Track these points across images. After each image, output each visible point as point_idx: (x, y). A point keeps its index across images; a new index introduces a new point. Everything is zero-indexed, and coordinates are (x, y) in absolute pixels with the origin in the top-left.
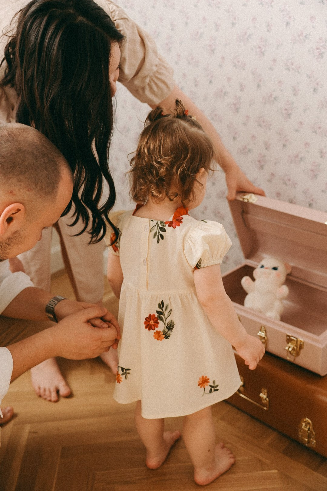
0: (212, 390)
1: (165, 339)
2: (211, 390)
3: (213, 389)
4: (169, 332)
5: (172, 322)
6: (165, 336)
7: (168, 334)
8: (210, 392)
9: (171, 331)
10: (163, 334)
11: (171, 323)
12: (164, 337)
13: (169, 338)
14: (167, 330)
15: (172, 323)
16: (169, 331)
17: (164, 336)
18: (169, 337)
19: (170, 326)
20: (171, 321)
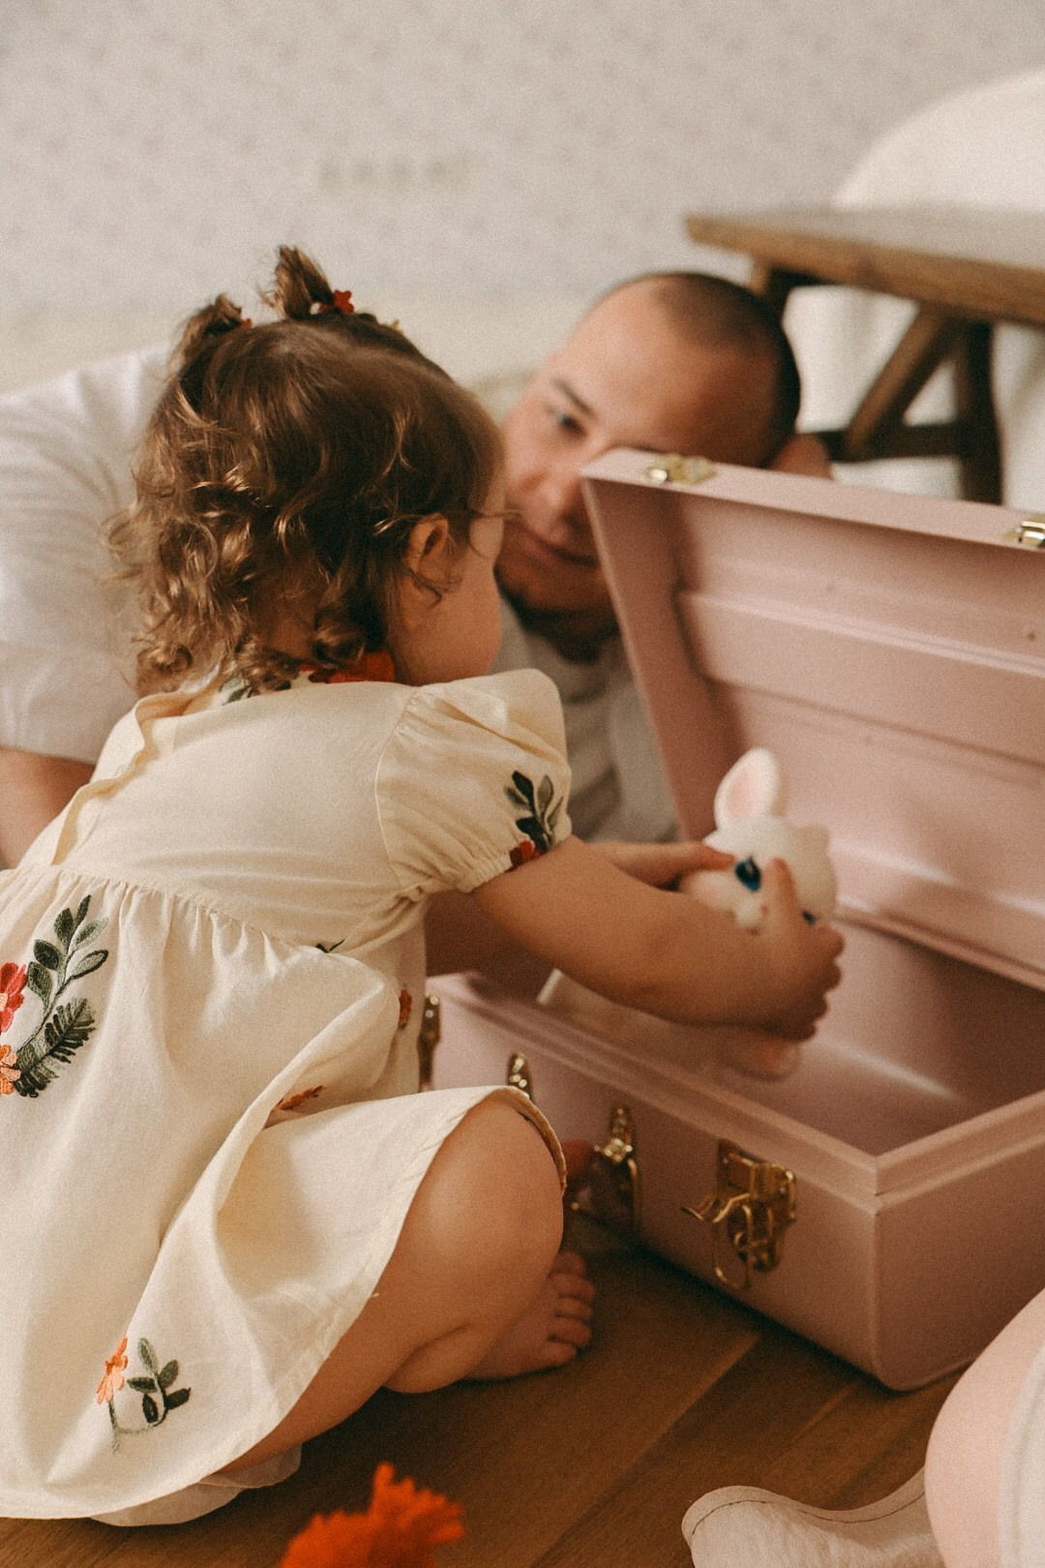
0: (154, 1404)
1: (15, 1093)
2: (148, 1404)
3: (157, 1397)
4: (52, 1064)
5: (86, 1011)
6: (22, 1077)
7: (42, 1071)
8: (151, 1413)
9: (64, 1060)
10: (15, 1067)
11: (78, 1015)
12: (15, 1084)
13: (37, 1095)
14: (41, 1047)
15: (83, 1019)
16: (51, 1053)
17: (16, 1075)
18: (42, 1087)
19: (70, 1029)
20: (83, 1004)
